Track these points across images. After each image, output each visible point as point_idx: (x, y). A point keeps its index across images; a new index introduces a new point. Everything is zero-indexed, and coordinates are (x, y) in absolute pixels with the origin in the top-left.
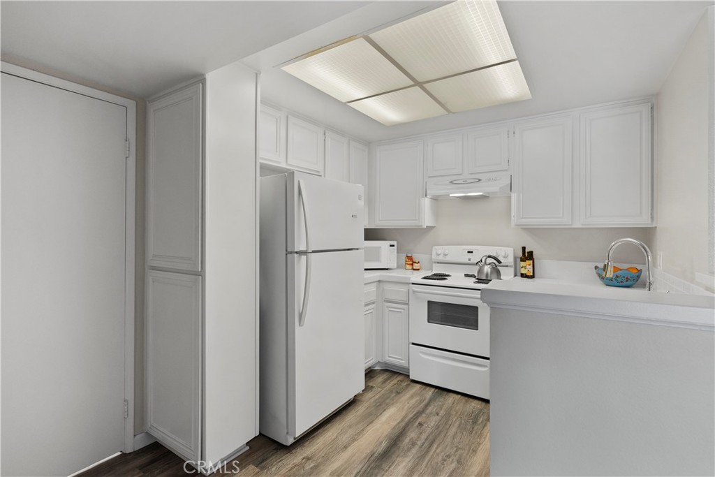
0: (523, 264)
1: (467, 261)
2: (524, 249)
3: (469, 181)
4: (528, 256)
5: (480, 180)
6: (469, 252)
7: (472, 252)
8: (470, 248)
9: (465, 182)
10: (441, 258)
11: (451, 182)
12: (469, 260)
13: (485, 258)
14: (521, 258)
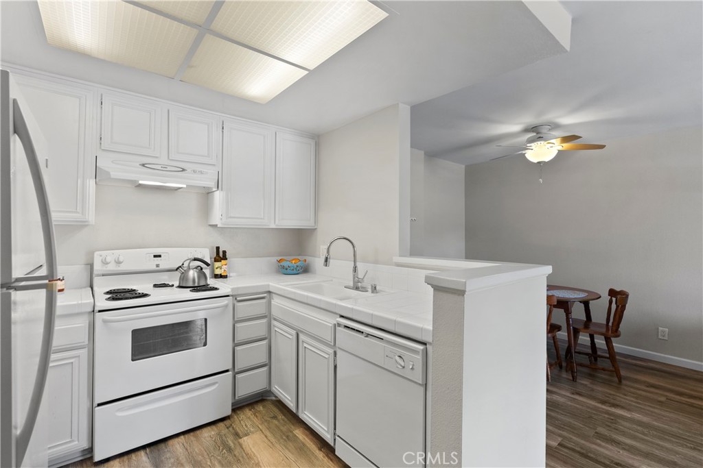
0: (217, 264)
1: (154, 268)
2: (218, 248)
3: (169, 168)
4: (220, 256)
5: (183, 170)
6: (155, 256)
7: (160, 256)
8: (157, 251)
9: (164, 168)
10: (112, 267)
11: (143, 165)
12: (158, 266)
13: (188, 261)
14: (215, 258)
